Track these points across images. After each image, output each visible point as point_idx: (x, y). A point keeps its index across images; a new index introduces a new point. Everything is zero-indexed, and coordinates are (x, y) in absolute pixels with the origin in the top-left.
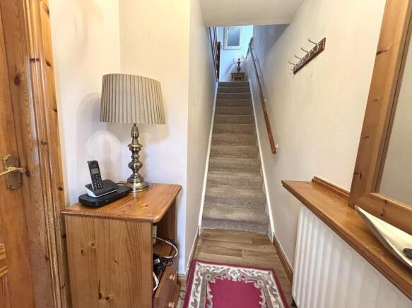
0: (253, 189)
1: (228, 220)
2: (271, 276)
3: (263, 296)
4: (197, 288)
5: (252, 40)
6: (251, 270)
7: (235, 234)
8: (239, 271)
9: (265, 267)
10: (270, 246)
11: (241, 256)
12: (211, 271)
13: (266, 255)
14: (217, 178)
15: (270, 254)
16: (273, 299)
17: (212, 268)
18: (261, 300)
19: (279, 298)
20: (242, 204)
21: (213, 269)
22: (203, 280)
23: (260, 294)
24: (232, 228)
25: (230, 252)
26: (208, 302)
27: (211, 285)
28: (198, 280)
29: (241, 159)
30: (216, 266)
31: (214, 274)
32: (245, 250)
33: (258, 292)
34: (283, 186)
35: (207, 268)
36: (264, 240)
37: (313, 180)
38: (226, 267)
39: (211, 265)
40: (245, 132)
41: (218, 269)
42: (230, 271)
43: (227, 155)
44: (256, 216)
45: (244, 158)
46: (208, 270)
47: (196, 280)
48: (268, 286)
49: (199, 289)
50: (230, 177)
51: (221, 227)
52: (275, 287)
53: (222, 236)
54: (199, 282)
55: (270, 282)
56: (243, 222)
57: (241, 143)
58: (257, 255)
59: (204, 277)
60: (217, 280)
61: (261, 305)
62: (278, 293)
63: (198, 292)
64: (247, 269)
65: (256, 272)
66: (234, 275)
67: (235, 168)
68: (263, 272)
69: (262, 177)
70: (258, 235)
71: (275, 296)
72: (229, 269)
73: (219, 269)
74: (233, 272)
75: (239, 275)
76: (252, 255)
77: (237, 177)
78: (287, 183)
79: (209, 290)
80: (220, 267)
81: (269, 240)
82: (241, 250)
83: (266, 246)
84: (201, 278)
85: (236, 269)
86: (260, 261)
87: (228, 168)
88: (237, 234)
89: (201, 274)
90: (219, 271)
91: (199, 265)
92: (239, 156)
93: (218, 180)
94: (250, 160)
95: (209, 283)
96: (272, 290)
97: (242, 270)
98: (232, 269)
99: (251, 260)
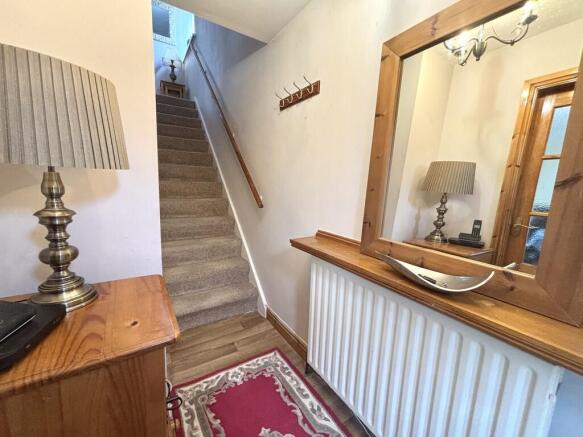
0: (229, 258)
1: (204, 310)
2: (278, 356)
3: (278, 382)
4: (192, 424)
5: (194, 37)
6: (254, 361)
7: (216, 326)
8: (241, 369)
9: (267, 349)
10: (264, 324)
11: (235, 350)
12: (203, 390)
13: (262, 336)
14: (174, 252)
15: (267, 332)
16: (288, 378)
17: (203, 385)
18: (277, 387)
19: (294, 375)
20: (218, 282)
21: (205, 385)
22: (198, 409)
23: (274, 381)
24: (212, 319)
25: (221, 351)
26: (216, 432)
27: (212, 408)
28: (190, 412)
29: (206, 219)
30: (209, 379)
31: (209, 392)
32: (238, 342)
33: (271, 380)
34: (292, 245)
35: (198, 389)
36: (256, 319)
37: (317, 235)
38: (222, 374)
39: (201, 383)
40: (204, 179)
41: (212, 382)
42: (230, 375)
43: (182, 214)
44: (241, 292)
45: (209, 216)
46: (199, 392)
47: (186, 415)
48: (279, 369)
49: (197, 423)
50: (196, 247)
51: (194, 324)
52: (286, 365)
53: (199, 336)
54: (192, 414)
55: (279, 363)
56: (225, 306)
57: (200, 195)
58: (254, 340)
59: (197, 404)
60: (217, 397)
61: (279, 393)
62: (290, 370)
63: (196, 429)
64: (250, 363)
65: (261, 361)
66: (237, 377)
67: (199, 234)
68: (268, 356)
69: (240, 240)
70: (247, 316)
71: (289, 374)
72: (227, 374)
73: (214, 381)
74: (236, 375)
75: (242, 373)
76: (248, 344)
77: (207, 246)
78: (300, 242)
79: (211, 415)
80: (214, 377)
81: (261, 317)
82: (233, 344)
83: (261, 325)
84: (193, 407)
85: (236, 369)
86: (261, 345)
87: (188, 235)
88: (220, 324)
89: (191, 403)
90: (216, 384)
91: (181, 392)
92: (202, 215)
93: (174, 255)
94: (221, 218)
95: (208, 406)
96: (284, 369)
97: (244, 366)
98: (231, 371)
99: (249, 349)
